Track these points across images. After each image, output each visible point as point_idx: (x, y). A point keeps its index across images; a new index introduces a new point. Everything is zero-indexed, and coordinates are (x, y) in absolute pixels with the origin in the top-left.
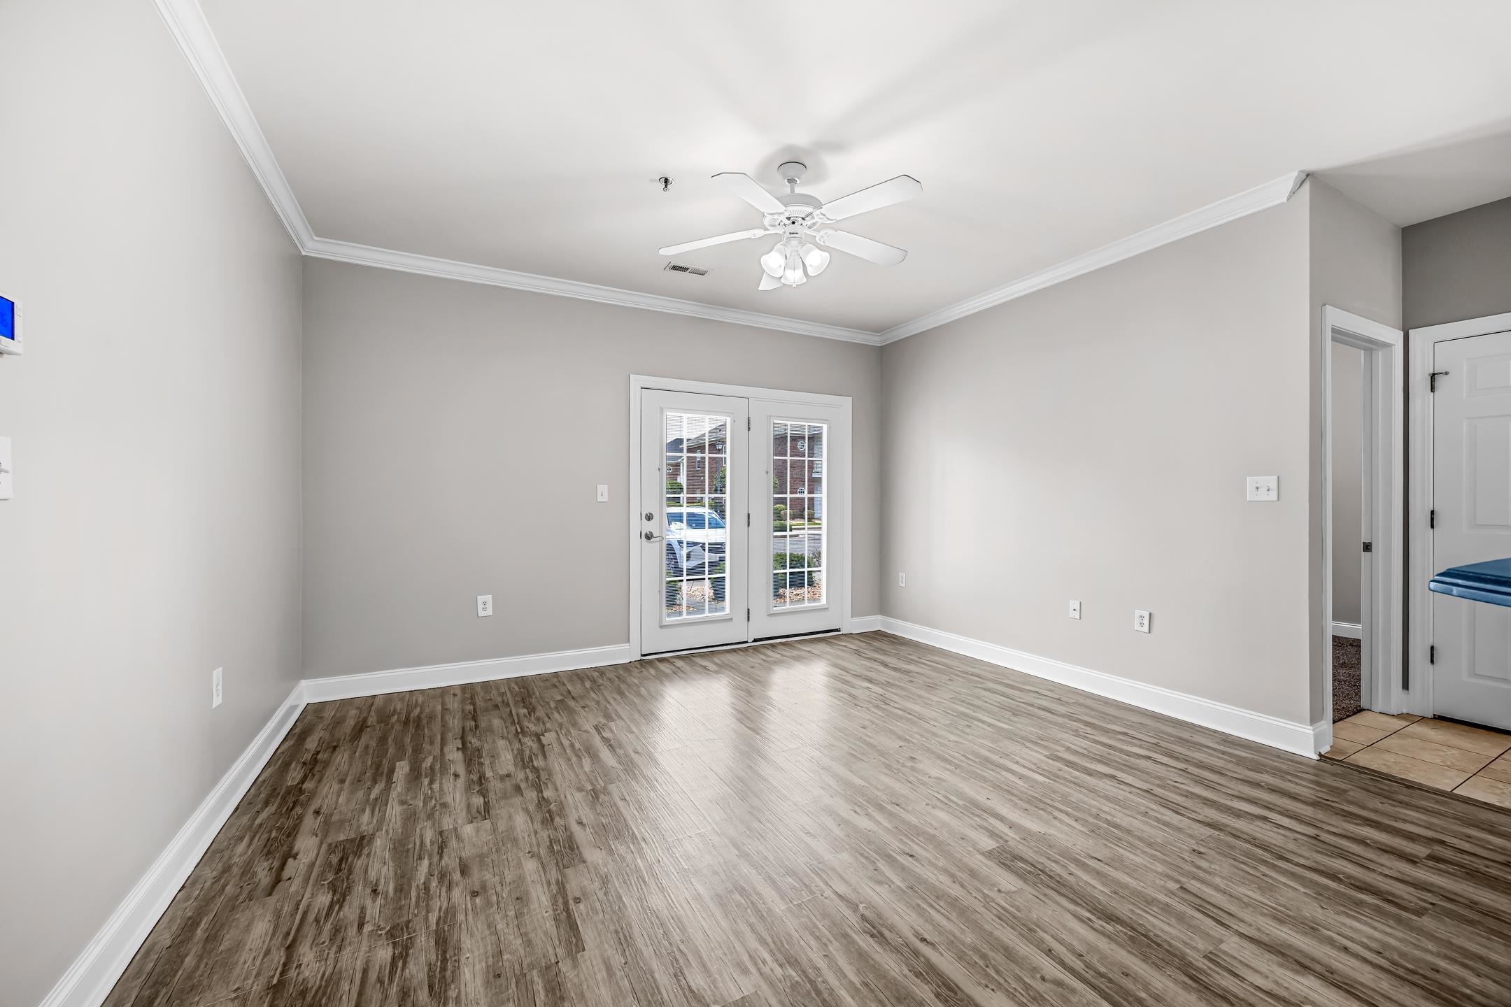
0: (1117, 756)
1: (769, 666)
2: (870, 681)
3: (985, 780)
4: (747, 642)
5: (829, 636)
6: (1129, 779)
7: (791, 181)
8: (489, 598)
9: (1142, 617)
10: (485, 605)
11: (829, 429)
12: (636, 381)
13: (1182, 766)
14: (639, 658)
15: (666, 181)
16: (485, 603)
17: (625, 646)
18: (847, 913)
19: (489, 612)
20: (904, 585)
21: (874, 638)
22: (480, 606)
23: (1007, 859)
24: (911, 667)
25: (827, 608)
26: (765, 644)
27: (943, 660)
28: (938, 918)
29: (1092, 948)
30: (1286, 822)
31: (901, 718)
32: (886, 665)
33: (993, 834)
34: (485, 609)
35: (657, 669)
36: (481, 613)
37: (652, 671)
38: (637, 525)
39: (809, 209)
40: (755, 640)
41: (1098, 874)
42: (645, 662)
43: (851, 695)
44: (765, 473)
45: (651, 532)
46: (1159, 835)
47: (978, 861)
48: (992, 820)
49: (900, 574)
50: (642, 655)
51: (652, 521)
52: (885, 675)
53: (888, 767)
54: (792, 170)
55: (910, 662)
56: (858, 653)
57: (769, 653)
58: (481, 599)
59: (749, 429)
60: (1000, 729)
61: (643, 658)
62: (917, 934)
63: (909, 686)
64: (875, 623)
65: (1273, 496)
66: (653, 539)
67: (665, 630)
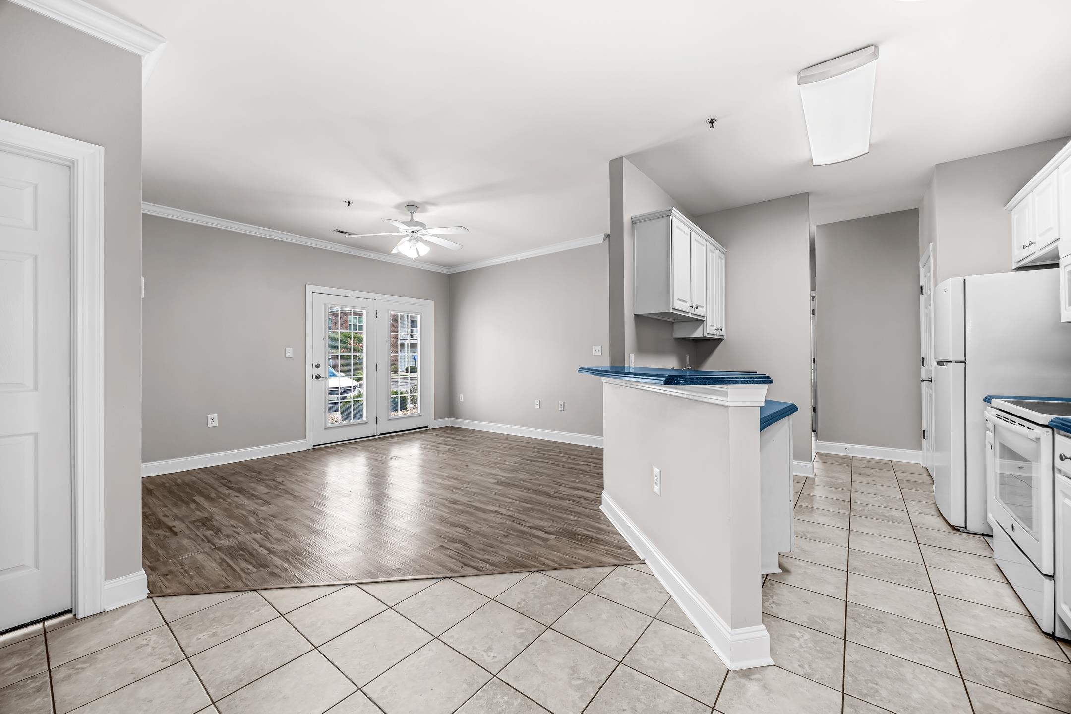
0: (546, 456)
1: (392, 444)
2: (446, 445)
3: (495, 467)
4: (376, 436)
5: (423, 430)
6: (548, 461)
7: (412, 213)
8: (215, 416)
9: (561, 404)
10: (213, 420)
11: (421, 318)
12: (310, 288)
13: (567, 456)
14: (312, 447)
15: (349, 203)
16: (213, 419)
17: (304, 441)
18: (445, 501)
19: (216, 424)
20: (462, 401)
21: (447, 430)
22: (210, 421)
23: (500, 483)
24: (466, 438)
25: (421, 415)
26: (386, 436)
27: (481, 435)
28: (476, 498)
29: (522, 495)
30: (593, 464)
31: (462, 455)
32: (454, 439)
33: (496, 479)
34: (213, 423)
35: (326, 451)
36: (210, 425)
37: (324, 452)
38: (311, 371)
39: (421, 228)
40: (381, 435)
41: (529, 482)
42: (316, 449)
43: (437, 450)
44: (386, 342)
45: (318, 375)
46: (550, 472)
47: (491, 486)
48: (496, 476)
49: (460, 395)
50: (314, 446)
51: (320, 368)
52: (453, 442)
53: (456, 469)
54: (413, 209)
55: (465, 437)
56: (439, 436)
57: (391, 439)
58: (210, 416)
59: (376, 317)
60: (504, 454)
61: (315, 447)
62: (468, 501)
63: (465, 445)
64: (447, 422)
65: (600, 353)
66: (320, 379)
67: (328, 431)
